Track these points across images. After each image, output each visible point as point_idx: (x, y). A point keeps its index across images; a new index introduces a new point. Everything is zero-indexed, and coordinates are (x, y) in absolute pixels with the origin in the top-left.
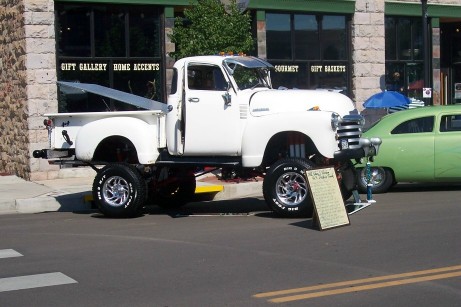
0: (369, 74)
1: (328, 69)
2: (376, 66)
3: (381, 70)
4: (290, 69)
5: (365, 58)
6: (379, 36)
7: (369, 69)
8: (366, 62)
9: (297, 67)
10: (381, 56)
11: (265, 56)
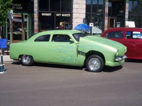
0: (78, 17)
1: (63, 15)
2: (82, 15)
3: (84, 16)
4: (48, 15)
5: (77, 12)
6: (83, 4)
7: (79, 16)
8: (77, 13)
9: (51, 14)
10: (84, 11)
11: (37, 10)
